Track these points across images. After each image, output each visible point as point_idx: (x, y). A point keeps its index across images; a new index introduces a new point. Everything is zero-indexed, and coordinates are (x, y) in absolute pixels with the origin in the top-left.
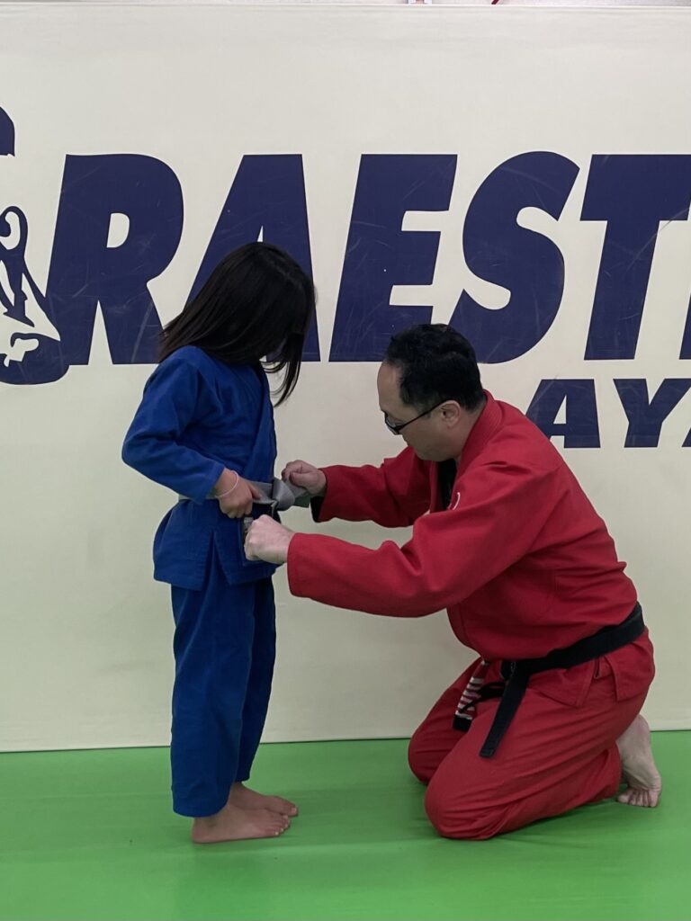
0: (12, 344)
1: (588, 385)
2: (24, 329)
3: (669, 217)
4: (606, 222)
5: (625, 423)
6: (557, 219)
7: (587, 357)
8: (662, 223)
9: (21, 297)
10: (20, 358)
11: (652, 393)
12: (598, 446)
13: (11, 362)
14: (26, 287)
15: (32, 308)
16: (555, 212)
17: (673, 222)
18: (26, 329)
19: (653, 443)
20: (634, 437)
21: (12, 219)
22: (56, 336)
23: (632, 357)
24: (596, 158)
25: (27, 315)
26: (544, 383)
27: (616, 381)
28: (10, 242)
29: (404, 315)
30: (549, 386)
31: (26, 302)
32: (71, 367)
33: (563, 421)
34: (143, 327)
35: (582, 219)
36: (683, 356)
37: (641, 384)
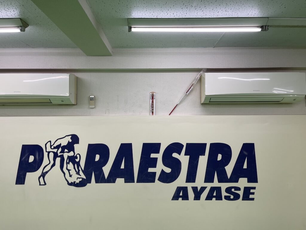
0: (77, 179)
1: (186, 188)
2: (79, 177)
3: (201, 155)
5: (193, 195)
7: (186, 182)
9: (79, 170)
10: (78, 182)
11: (199, 189)
14: (80, 169)
15: (81, 173)
19: (199, 199)
21: (78, 156)
22: (85, 178)
23: (195, 182)
25: (80, 174)
26: (178, 187)
28: (77, 160)
29: (151, 174)
32: (88, 184)
33: (182, 195)
34: (101, 176)
36: (205, 182)
37: (197, 188)
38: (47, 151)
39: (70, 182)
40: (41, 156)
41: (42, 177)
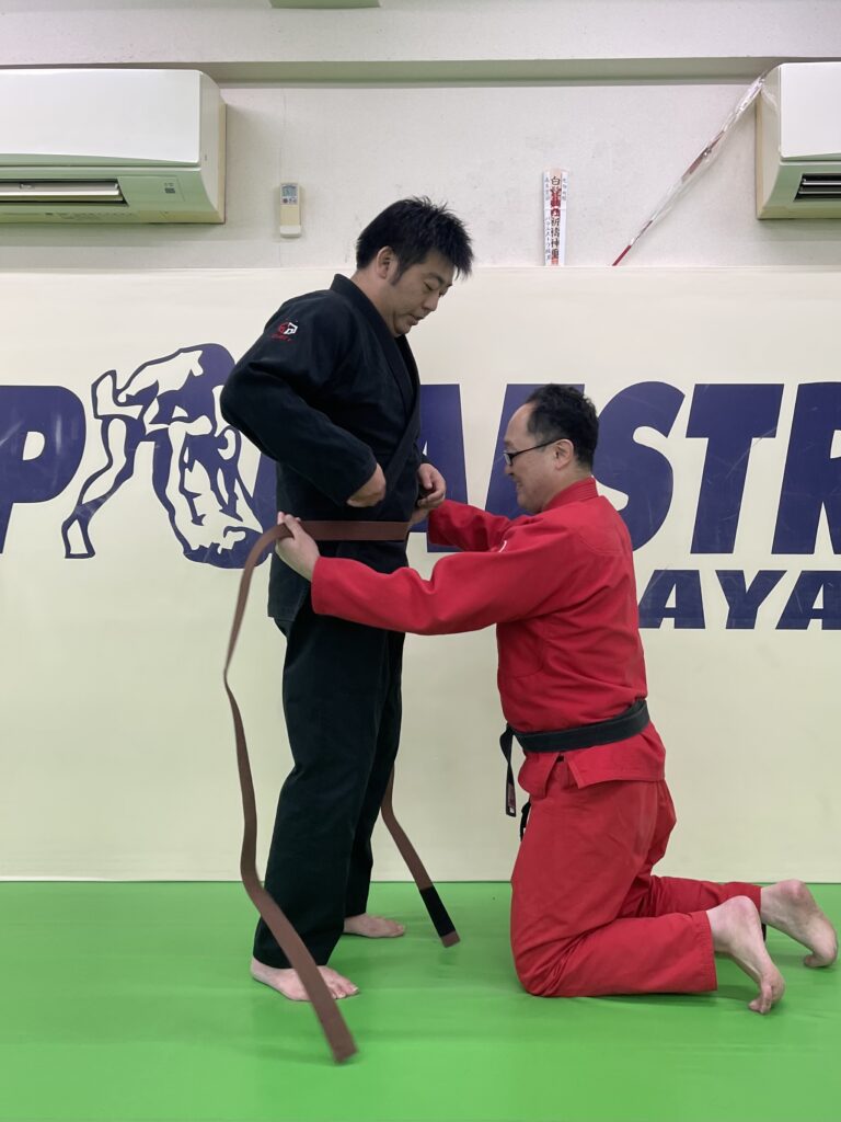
0: (225, 535)
1: (695, 574)
3: (759, 435)
4: (707, 439)
5: (725, 608)
6: (667, 436)
7: (693, 551)
8: (754, 440)
10: (230, 547)
11: (748, 582)
12: (702, 626)
13: (223, 550)
14: (238, 490)
15: (242, 506)
16: (666, 432)
17: (764, 439)
18: (235, 523)
19: (751, 625)
20: (734, 621)
21: (230, 436)
22: (259, 528)
23: (731, 551)
24: (699, 388)
25: (237, 512)
26: (657, 573)
27: (717, 572)
28: (227, 454)
30: (660, 576)
31: (237, 502)
33: (674, 605)
35: (688, 436)
36: (775, 550)
37: (739, 575)
38: (100, 414)
39: (195, 547)
40: (74, 436)
41: (76, 523)
